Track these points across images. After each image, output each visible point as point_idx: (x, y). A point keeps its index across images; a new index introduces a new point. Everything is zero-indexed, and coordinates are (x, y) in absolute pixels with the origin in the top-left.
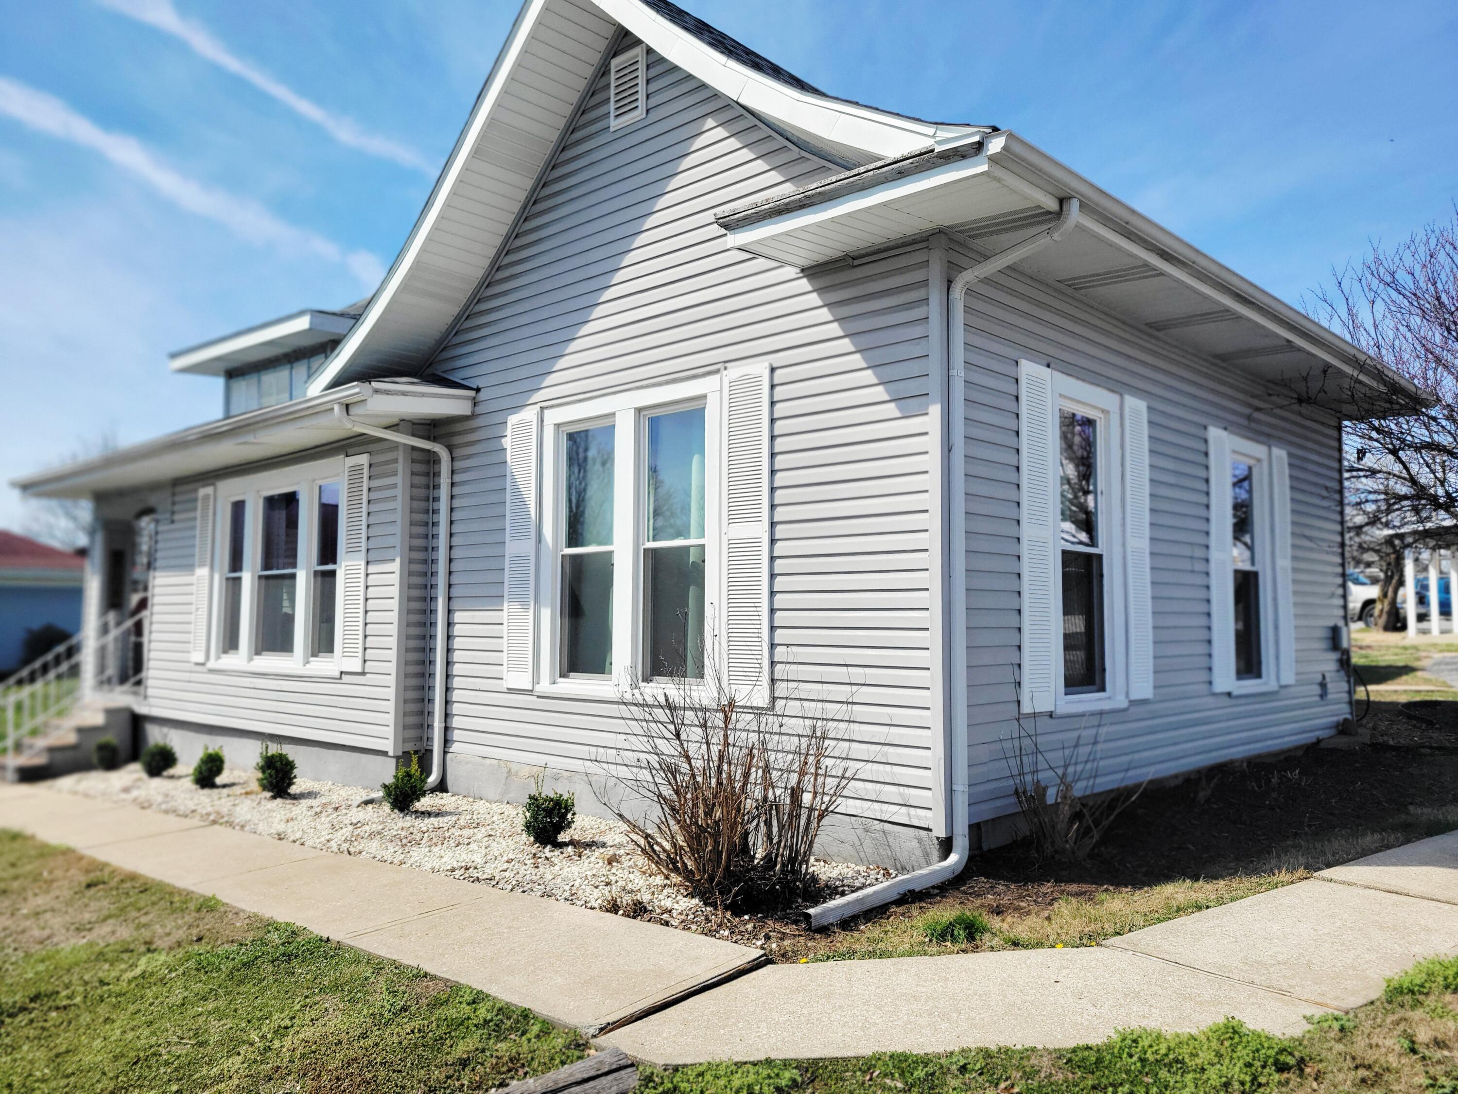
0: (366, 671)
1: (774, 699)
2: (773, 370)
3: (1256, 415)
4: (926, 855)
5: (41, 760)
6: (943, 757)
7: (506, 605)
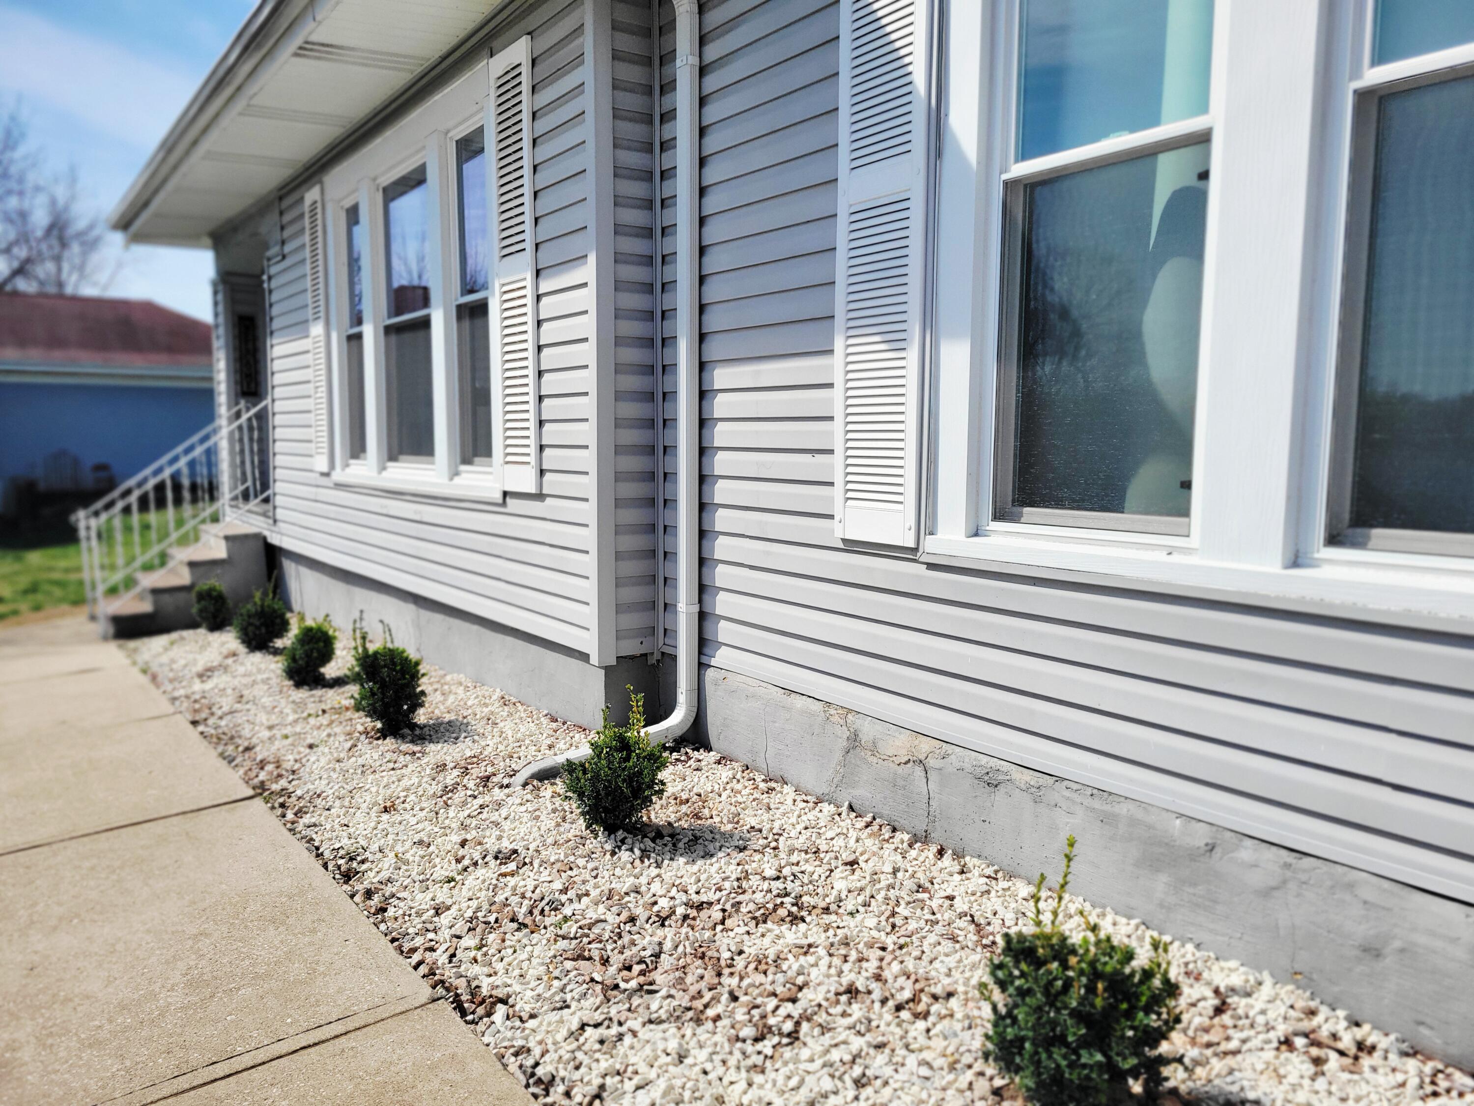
0: (544, 492)
5: (146, 607)
7: (839, 344)
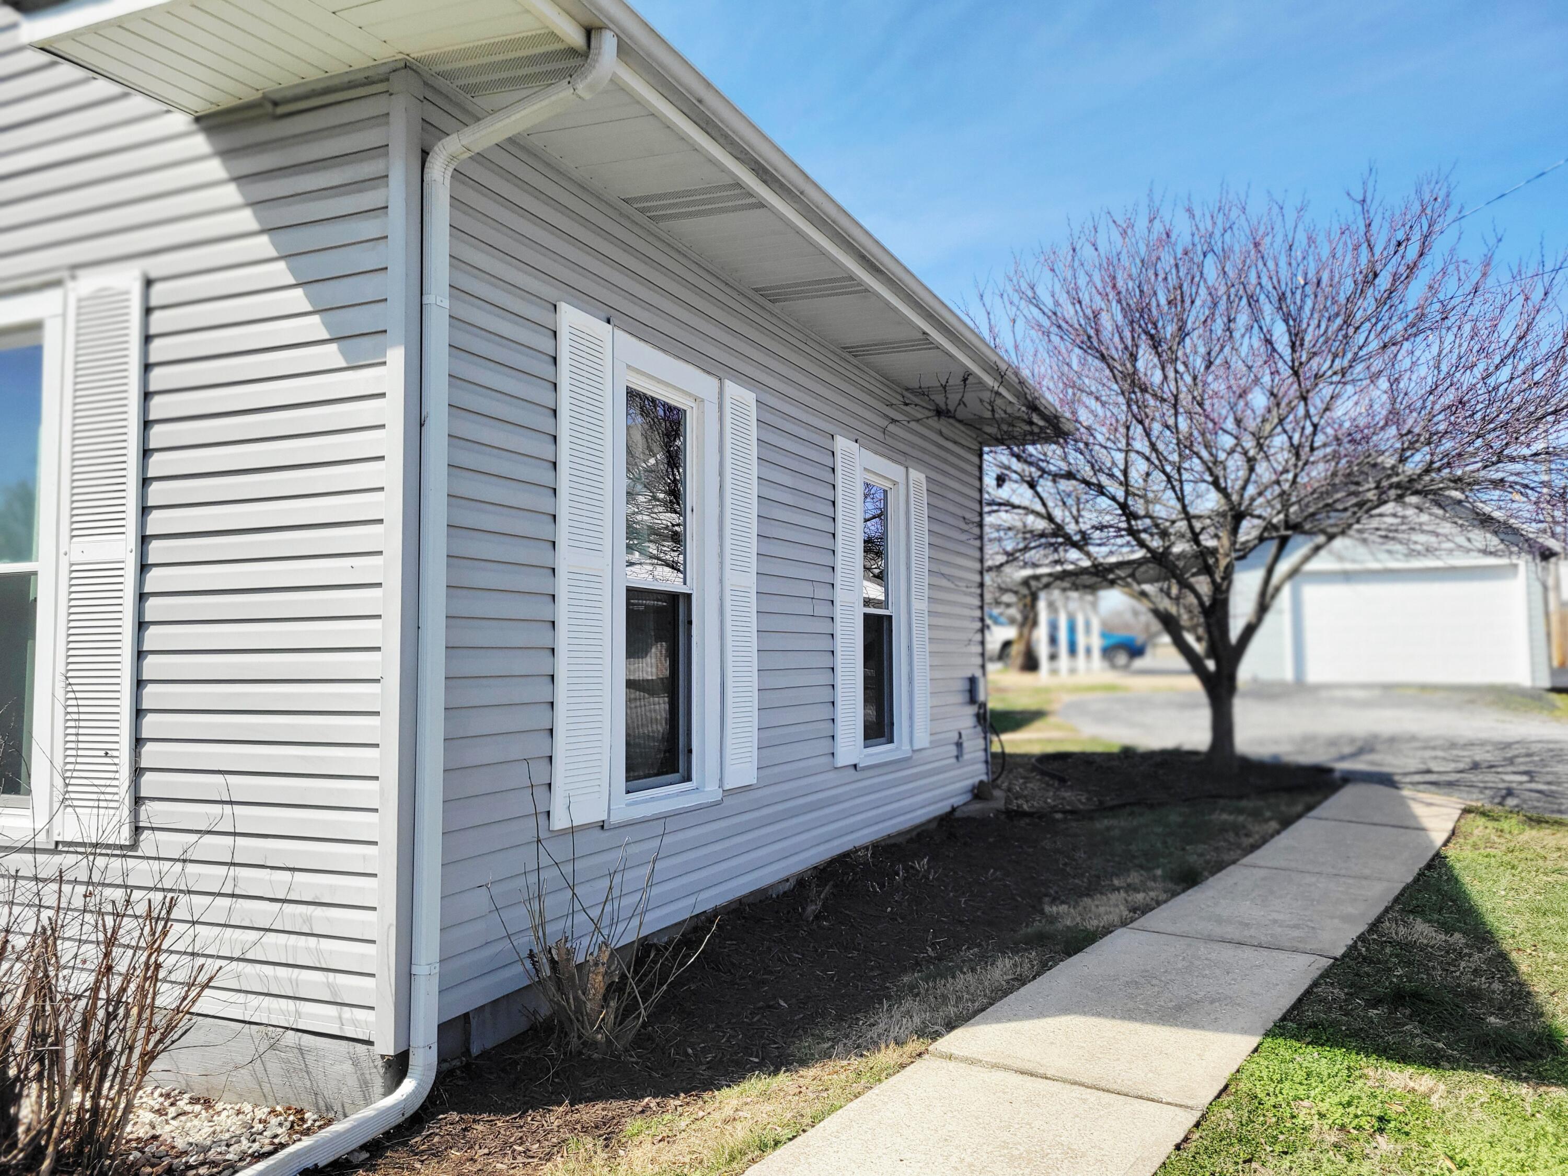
1: (137, 830)
2: (149, 283)
3: (892, 428)
4: (365, 1085)
6: (394, 923)
